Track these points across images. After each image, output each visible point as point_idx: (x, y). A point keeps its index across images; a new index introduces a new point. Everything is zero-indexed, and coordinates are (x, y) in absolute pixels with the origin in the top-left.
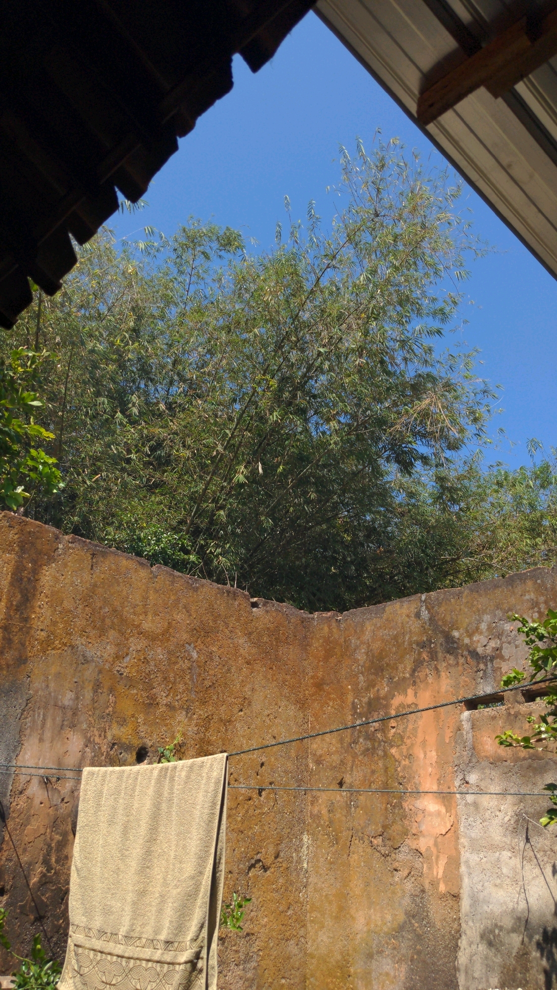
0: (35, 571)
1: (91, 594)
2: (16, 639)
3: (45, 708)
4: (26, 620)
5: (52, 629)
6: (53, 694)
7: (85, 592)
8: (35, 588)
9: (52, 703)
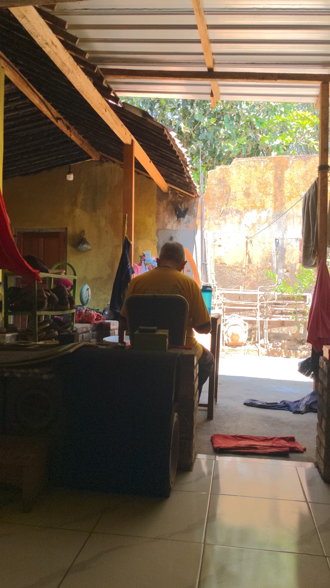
0: (282, 174)
1: (306, 175)
2: (279, 198)
3: (293, 218)
4: (282, 191)
5: (292, 191)
6: (295, 213)
7: (303, 175)
8: (283, 180)
9: (295, 215)
